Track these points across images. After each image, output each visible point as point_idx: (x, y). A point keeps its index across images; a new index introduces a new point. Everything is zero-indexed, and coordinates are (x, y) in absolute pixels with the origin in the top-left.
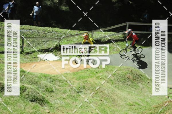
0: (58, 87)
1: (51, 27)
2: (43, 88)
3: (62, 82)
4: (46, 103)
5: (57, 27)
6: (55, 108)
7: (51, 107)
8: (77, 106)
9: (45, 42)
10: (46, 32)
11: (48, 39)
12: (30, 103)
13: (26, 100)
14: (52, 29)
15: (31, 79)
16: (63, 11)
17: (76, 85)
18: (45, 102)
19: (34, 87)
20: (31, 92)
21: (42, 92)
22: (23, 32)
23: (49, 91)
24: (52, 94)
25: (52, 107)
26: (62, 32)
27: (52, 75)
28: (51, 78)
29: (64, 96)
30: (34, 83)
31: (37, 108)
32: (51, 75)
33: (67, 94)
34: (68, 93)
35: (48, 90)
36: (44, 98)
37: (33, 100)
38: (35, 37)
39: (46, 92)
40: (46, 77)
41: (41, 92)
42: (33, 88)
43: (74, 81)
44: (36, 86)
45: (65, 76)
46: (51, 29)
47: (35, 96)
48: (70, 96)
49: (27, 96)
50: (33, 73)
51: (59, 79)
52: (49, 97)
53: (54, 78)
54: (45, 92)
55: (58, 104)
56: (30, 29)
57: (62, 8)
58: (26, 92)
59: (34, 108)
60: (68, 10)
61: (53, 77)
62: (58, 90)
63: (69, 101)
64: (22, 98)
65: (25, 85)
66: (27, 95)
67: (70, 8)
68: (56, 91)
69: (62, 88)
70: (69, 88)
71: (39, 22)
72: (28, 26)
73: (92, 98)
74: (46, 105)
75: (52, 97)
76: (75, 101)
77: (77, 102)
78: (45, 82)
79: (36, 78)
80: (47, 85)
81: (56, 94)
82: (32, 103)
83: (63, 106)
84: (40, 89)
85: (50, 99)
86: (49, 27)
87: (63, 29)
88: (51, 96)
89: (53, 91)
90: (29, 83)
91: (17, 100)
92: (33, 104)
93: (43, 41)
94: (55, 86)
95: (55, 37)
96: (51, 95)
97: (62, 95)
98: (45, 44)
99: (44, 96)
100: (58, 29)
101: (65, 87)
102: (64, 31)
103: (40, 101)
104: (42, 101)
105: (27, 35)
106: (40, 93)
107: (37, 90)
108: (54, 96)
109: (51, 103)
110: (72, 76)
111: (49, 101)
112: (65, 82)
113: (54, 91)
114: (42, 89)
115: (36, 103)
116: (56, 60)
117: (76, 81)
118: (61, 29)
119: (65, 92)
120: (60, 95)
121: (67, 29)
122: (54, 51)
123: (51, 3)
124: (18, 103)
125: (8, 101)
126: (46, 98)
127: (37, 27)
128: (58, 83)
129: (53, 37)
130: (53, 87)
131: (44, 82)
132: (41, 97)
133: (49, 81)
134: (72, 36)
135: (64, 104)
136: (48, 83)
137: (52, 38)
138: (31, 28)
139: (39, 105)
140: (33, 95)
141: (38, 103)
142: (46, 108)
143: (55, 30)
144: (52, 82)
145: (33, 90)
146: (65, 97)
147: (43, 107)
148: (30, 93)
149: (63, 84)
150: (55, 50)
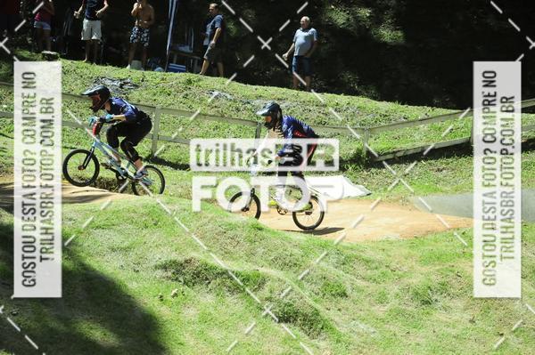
0: (360, 283)
1: (345, 94)
2: (316, 283)
3: (374, 265)
4: (322, 328)
5: (363, 95)
6: (351, 347)
7: (338, 341)
8: (418, 344)
10: (327, 110)
11: (334, 131)
12: (275, 326)
14: (347, 101)
15: (281, 250)
16: (385, 43)
17: (419, 279)
18: (320, 326)
19: (287, 277)
20: (277, 292)
21: (313, 294)
22: (259, 107)
23: (333, 293)
24: (343, 302)
25: (340, 342)
26: (379, 109)
27: (345, 244)
28: (339, 252)
29: (380, 311)
30: (288, 264)
33: (387, 307)
34: (393, 303)
35: (329, 289)
36: (317, 313)
37: (286, 318)
39: (324, 295)
41: (307, 293)
43: (412, 267)
44: (294, 275)
45: (384, 247)
46: (343, 99)
47: (290, 306)
48: (398, 314)
51: (364, 256)
52: (332, 312)
53: (349, 252)
54: (321, 295)
55: (358, 334)
57: (382, 36)
58: (265, 292)
59: (288, 342)
60: (401, 41)
61: (348, 248)
62: (360, 290)
63: (396, 327)
64: (251, 308)
65: (262, 270)
66: (267, 299)
67: (406, 37)
68: (355, 294)
69: (373, 287)
70: (396, 289)
72: (276, 88)
73: (469, 325)
74: (324, 335)
75: (343, 311)
76: (415, 330)
77: (422, 332)
79: (296, 251)
80: (328, 275)
81: (354, 302)
82: (282, 325)
83: (374, 342)
84: (307, 286)
85: (336, 319)
86: (339, 94)
87: (381, 100)
88: (339, 310)
89: (344, 295)
90: (273, 263)
91: (239, 314)
92: (284, 330)
94: (353, 277)
95: (354, 124)
96: (339, 306)
97: (373, 308)
99: (318, 306)
100: (366, 99)
101: (383, 284)
102: (385, 106)
103: (304, 320)
104: (311, 323)
106: (307, 299)
107: (296, 287)
108: (347, 309)
109: (338, 329)
110: (405, 251)
111: (331, 323)
112: (384, 269)
113: (348, 292)
114: (313, 285)
115: (292, 326)
116: (355, 198)
117: (418, 267)
118: (374, 102)
119: (382, 299)
120: (367, 307)
121: (394, 102)
122: (350, 168)
123: (348, 19)
124: (241, 324)
125: (210, 314)
126: (324, 314)
127: (302, 94)
128: (361, 270)
129: (349, 124)
130: (346, 279)
132: (309, 311)
133: (335, 260)
134: (408, 122)
135: (377, 336)
136: (332, 267)
138: (285, 96)
139: (301, 334)
140: (285, 300)
141: (298, 328)
142: (322, 344)
143: (357, 105)
144: (344, 264)
146: (381, 315)
147: (315, 342)
148: (276, 296)
149: (377, 272)
150: (353, 166)
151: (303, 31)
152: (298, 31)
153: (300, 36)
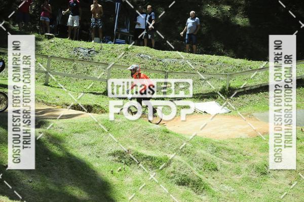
0: (225, 163)
1: (216, 55)
2: (200, 163)
3: (233, 153)
5: (226, 55)
6: (220, 199)
7: (213, 196)
8: (259, 198)
9: (203, 81)
10: (206, 64)
11: (210, 76)
12: (177, 187)
13: (170, 181)
14: (217, 59)
16: (239, 25)
17: (259, 160)
18: (203, 188)
19: (183, 159)
20: (178, 168)
21: (198, 169)
22: (167, 63)
23: (210, 168)
24: (216, 174)
26: (235, 63)
27: (216, 141)
28: (213, 145)
29: (237, 178)
30: (183, 152)
31: (189, 197)
32: (213, 139)
33: (241, 176)
34: (245, 174)
35: (207, 166)
36: (200, 180)
37: (183, 183)
38: (186, 72)
39: (205, 170)
40: (204, 142)
41: (195, 169)
42: (183, 161)
43: (255, 153)
44: (187, 159)
45: (239, 142)
46: (214, 58)
47: (185, 176)
48: (248, 180)
49: (172, 175)
50: (183, 136)
51: (227, 147)
52: (209, 180)
53: (219, 145)
54: (203, 169)
55: (224, 192)
56: (178, 58)
57: (237, 21)
58: (171, 168)
59: (184, 196)
60: (248, 24)
61: (218, 143)
62: (225, 167)
63: (246, 188)
64: (163, 177)
65: (169, 156)
66: (172, 172)
67: (251, 22)
68: (222, 169)
69: (233, 165)
70: (246, 166)
71: (194, 47)
73: (289, 186)
74: (205, 193)
75: (216, 179)
76: (257, 189)
77: (261, 191)
78: (203, 152)
79: (188, 144)
80: (207, 158)
81: (222, 174)
82: (181, 187)
83: (234, 197)
84: (195, 164)
85: (212, 183)
86: (212, 55)
87: (236, 58)
88: (213, 178)
89: (216, 169)
90: (175, 152)
92: (182, 190)
93: (201, 79)
94: (221, 160)
95: (221, 72)
96: (213, 176)
97: (233, 177)
98: (203, 84)
99: (201, 176)
100: (228, 58)
101: (238, 164)
102: (239, 61)
103: (194, 184)
104: (197, 186)
105: (174, 68)
106: (194, 172)
107: (188, 165)
108: (218, 178)
109: (213, 189)
110: (251, 144)
111: (209, 186)
112: (239, 155)
113: (219, 168)
114: (198, 164)
115: (186, 187)
116: (222, 114)
117: (258, 153)
118: (232, 59)
119: (238, 172)
120: (229, 176)
121: (244, 59)
122: (219, 97)
123: (217, 12)
124: (157, 186)
125: (140, 181)
126: (205, 180)
127: (191, 55)
128: (226, 155)
129: (218, 72)
130: (217, 161)
131: (201, 152)
132: (196, 179)
133: (211, 150)
134: (253, 70)
135: (236, 193)
136: (209, 154)
137: (217, 74)
138: (181, 57)
139: (192, 192)
140: (183, 173)
141: (190, 189)
142: (204, 198)
143: (223, 61)
144: (216, 152)
145: (181, 165)
146: (238, 181)
147: (200, 196)
148: (177, 170)
149: (235, 157)
151: (192, 19)
152: (189, 19)
153: (190, 22)
